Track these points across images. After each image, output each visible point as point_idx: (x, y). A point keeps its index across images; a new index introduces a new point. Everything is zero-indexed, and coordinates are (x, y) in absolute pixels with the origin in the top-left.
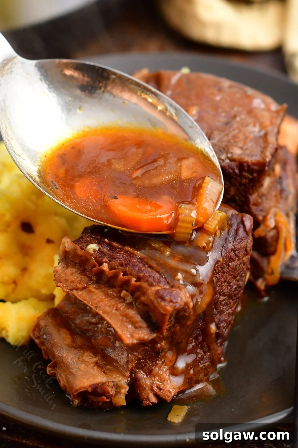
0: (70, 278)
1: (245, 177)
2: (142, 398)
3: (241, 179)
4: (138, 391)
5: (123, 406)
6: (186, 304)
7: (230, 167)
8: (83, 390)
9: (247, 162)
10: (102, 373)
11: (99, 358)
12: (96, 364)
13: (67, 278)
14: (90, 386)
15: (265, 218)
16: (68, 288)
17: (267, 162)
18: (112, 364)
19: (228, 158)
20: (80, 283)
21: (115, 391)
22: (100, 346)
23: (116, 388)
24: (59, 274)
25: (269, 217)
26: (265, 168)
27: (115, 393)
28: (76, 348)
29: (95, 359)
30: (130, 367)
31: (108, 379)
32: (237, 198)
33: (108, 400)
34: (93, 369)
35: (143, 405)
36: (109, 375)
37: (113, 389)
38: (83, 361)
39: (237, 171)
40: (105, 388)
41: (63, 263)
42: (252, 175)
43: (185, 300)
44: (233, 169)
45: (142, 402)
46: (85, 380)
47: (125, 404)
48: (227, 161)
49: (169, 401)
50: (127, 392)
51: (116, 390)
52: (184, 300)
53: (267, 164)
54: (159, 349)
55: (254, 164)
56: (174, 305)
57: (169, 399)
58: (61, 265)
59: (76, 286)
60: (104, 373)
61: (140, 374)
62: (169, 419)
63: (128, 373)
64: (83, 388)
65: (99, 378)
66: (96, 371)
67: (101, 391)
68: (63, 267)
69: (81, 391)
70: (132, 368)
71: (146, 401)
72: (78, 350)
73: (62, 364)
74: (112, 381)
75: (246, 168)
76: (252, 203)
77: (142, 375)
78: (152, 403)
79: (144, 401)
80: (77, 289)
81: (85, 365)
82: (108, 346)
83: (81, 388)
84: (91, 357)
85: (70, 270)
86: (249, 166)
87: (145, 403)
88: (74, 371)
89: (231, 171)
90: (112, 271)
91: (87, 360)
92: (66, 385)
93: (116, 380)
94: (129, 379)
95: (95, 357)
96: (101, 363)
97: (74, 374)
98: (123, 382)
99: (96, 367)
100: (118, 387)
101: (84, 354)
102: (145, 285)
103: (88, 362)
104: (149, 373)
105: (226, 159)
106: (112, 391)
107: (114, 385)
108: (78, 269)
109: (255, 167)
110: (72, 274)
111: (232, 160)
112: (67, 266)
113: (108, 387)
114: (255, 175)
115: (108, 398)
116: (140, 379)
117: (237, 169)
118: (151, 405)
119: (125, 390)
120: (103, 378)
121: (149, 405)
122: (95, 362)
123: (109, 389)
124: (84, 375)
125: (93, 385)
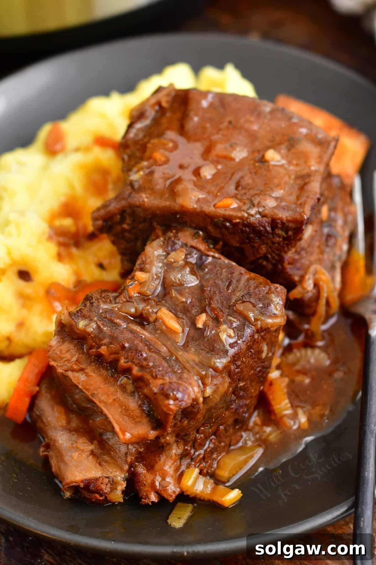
0: (65, 355)
1: (279, 236)
2: (140, 495)
3: (273, 237)
4: (137, 487)
5: (120, 503)
6: (195, 400)
7: (260, 224)
8: (74, 484)
9: (281, 220)
10: (98, 465)
11: (95, 445)
12: (92, 453)
13: (63, 356)
14: (82, 481)
15: (302, 277)
16: (63, 368)
17: (305, 219)
18: (109, 454)
19: (260, 213)
20: (76, 364)
21: (111, 488)
22: (98, 430)
23: (111, 485)
24: (54, 350)
25: (307, 277)
26: (302, 227)
27: (109, 490)
28: (70, 431)
29: (91, 447)
30: (129, 460)
31: (103, 473)
32: (269, 256)
33: (101, 498)
34: (88, 459)
35: (142, 504)
36: (105, 469)
37: (108, 486)
38: (77, 449)
39: (269, 229)
40: (99, 486)
41: (59, 337)
42: (287, 233)
43: (194, 396)
44: (264, 227)
45: (141, 501)
46: (77, 473)
47: (122, 500)
48: (258, 216)
49: (171, 502)
50: (125, 488)
51: (112, 486)
52: (192, 395)
53: (305, 222)
54: (163, 444)
55: (289, 221)
56: (180, 403)
57: (171, 499)
58: (56, 339)
59: (72, 367)
60: (100, 464)
61: (139, 469)
62: (169, 521)
63: (126, 467)
64: (75, 482)
65: (93, 472)
66: (90, 462)
67: (94, 489)
68: (59, 342)
69: (72, 485)
70: (131, 461)
71: (145, 499)
72: (72, 433)
73: (54, 447)
74: (107, 476)
75: (280, 226)
76: (286, 262)
77: (141, 469)
78: (152, 502)
79: (142, 500)
80: (73, 370)
81: (79, 454)
82: (107, 431)
83: (72, 482)
84: (87, 445)
85: (66, 347)
86: (283, 223)
87: (144, 502)
88: (67, 458)
89: (262, 228)
90: (112, 356)
91: (82, 448)
92: (58, 472)
93: (111, 475)
94: (127, 474)
95: (90, 444)
96: (98, 451)
97: (66, 463)
98: (120, 477)
99: (91, 457)
100: (113, 484)
101: (79, 440)
102: (148, 376)
103: (83, 451)
104: (150, 468)
105: (256, 214)
106: (107, 489)
107: (109, 481)
108: (75, 346)
109: (291, 225)
110: (68, 351)
111: (264, 216)
112: (63, 340)
113: (101, 485)
114: (290, 233)
115: (101, 496)
116: (140, 474)
117: (269, 227)
118: (151, 504)
119: (123, 485)
120: (98, 472)
121: (148, 504)
122: (90, 450)
123: (103, 487)
124: (77, 466)
125: (86, 480)
